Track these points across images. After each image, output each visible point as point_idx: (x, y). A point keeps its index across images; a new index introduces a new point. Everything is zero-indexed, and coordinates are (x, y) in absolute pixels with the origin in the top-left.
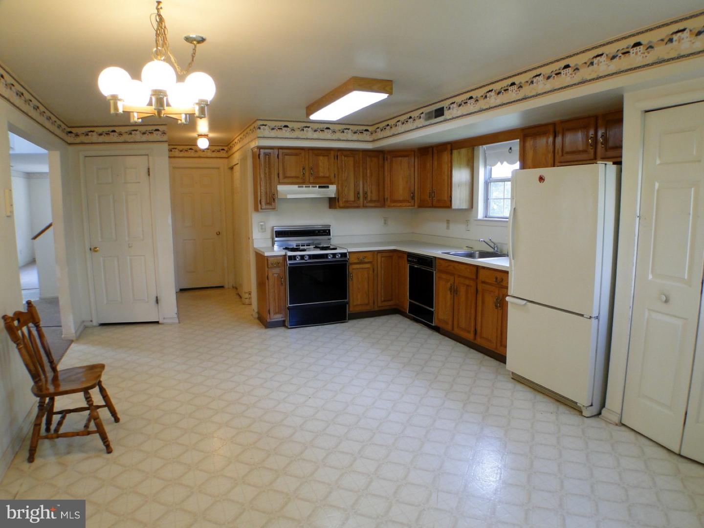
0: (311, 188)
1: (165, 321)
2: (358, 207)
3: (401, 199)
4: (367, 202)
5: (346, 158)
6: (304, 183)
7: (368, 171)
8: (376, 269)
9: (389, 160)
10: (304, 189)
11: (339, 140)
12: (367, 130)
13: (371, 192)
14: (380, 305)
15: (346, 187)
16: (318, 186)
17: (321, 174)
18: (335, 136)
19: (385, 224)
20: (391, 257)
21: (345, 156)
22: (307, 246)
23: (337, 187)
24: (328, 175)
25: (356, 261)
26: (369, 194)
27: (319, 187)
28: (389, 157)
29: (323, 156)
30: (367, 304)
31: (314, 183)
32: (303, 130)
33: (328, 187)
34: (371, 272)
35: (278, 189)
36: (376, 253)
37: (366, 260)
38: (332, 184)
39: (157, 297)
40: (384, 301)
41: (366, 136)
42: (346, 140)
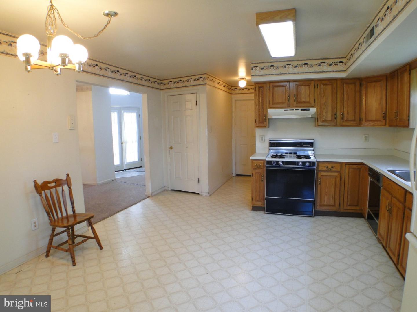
0: (294, 111)
1: (202, 194)
2: (335, 125)
3: (374, 119)
4: (343, 122)
5: (325, 86)
6: (289, 107)
7: (345, 96)
8: (343, 178)
9: (365, 86)
10: (289, 111)
11: (316, 72)
12: (341, 62)
13: (348, 113)
14: (345, 207)
15: (324, 109)
16: (300, 109)
17: (303, 100)
18: (312, 70)
19: (366, 140)
20: (360, 169)
21: (324, 85)
23: (317, 109)
24: (308, 100)
25: (325, 169)
26: (345, 114)
27: (302, 110)
28: (365, 83)
29: (305, 86)
31: (296, 107)
32: (285, 67)
33: (309, 110)
34: (338, 179)
35: (269, 112)
36: (344, 165)
37: (334, 169)
38: (313, 107)
39: (199, 179)
40: (350, 205)
41: (340, 67)
42: (323, 72)
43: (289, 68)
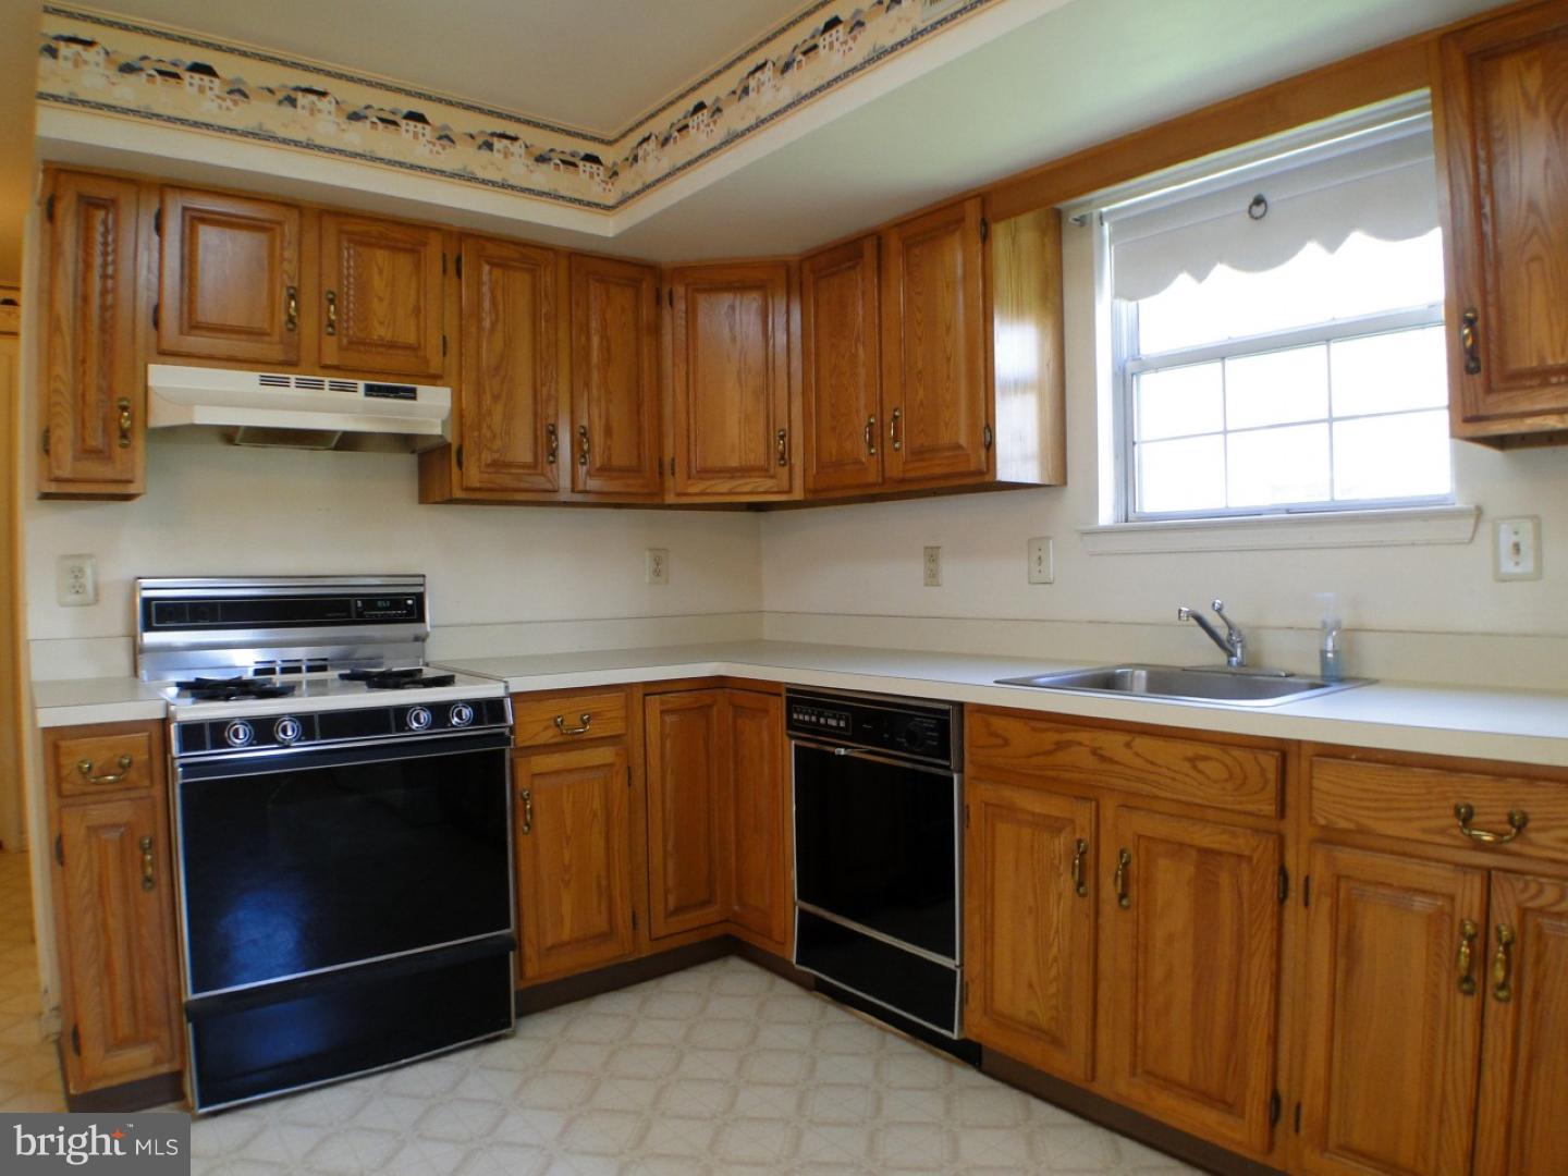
0: (326, 394)
2: (545, 500)
3: (734, 462)
4: (589, 473)
5: (498, 272)
6: (290, 364)
7: (595, 341)
8: (639, 773)
9: (681, 306)
10: (292, 392)
11: (471, 178)
12: (592, 159)
13: (608, 431)
14: (661, 928)
15: (496, 398)
16: (361, 384)
17: (380, 331)
18: (450, 159)
19: (657, 573)
20: (704, 710)
21: (493, 265)
22: (310, 669)
23: (457, 398)
24: (411, 339)
25: (548, 736)
26: (598, 437)
27: (371, 391)
28: (680, 290)
29: (394, 249)
30: (604, 937)
31: (341, 370)
32: (292, 102)
33: (411, 394)
34: (618, 783)
35: (151, 383)
36: (638, 695)
37: (593, 730)
38: (434, 379)
40: (678, 910)
41: (585, 181)
42: (504, 186)
43: (313, 111)
